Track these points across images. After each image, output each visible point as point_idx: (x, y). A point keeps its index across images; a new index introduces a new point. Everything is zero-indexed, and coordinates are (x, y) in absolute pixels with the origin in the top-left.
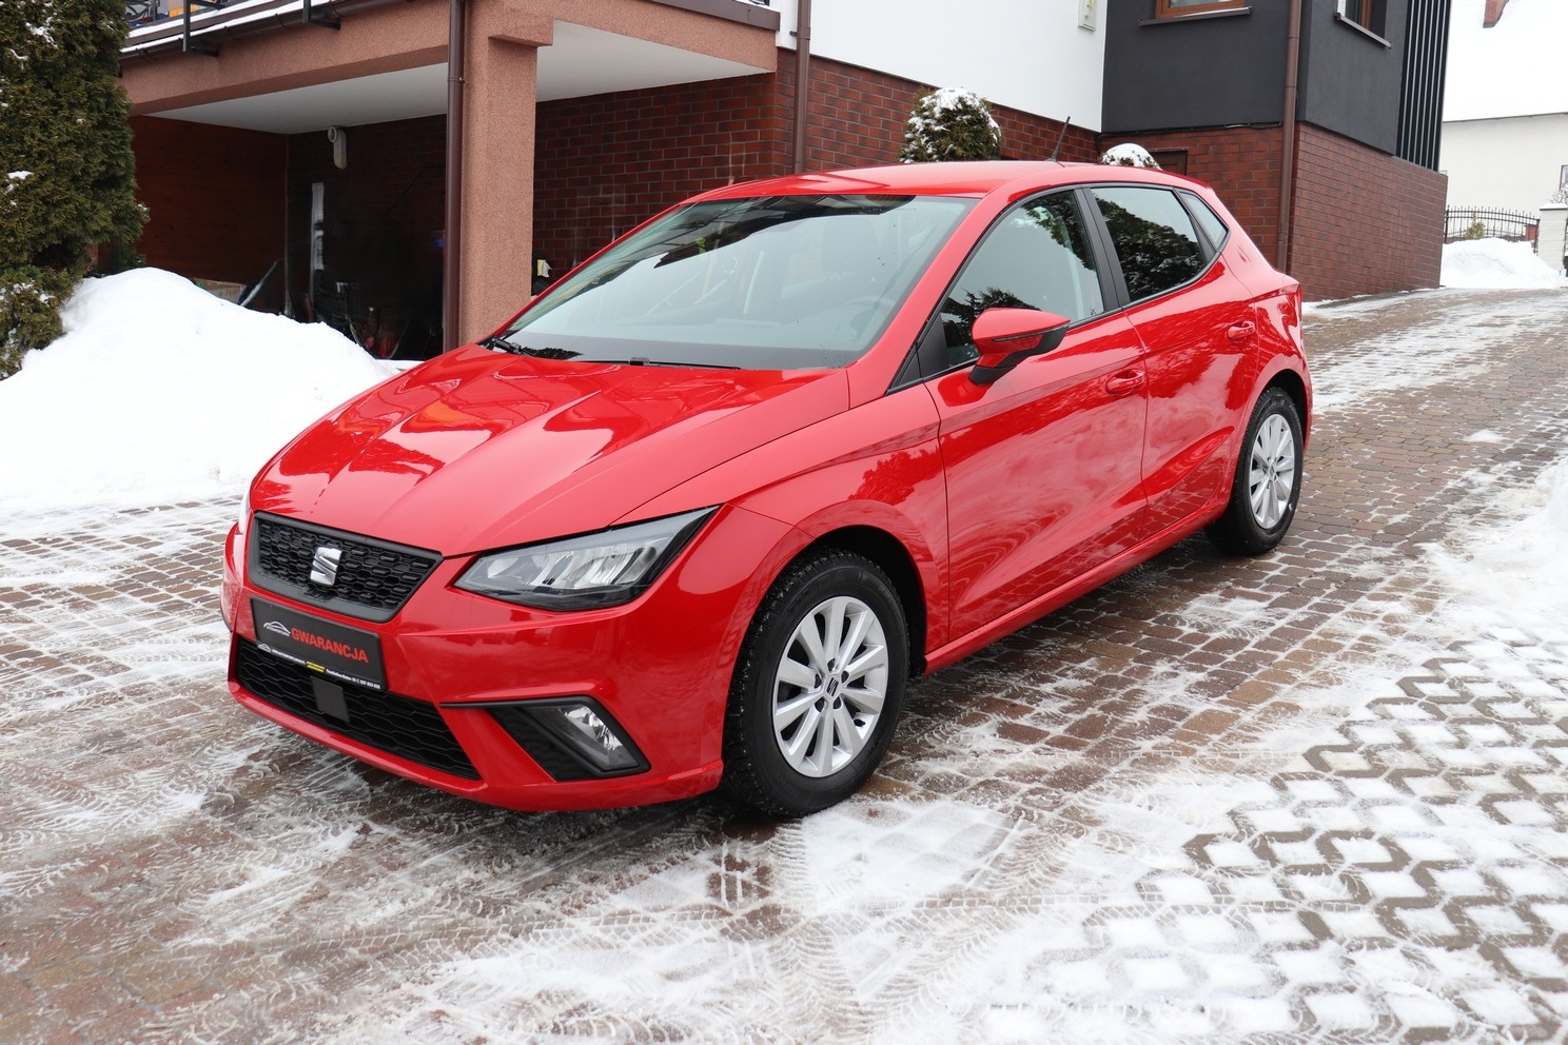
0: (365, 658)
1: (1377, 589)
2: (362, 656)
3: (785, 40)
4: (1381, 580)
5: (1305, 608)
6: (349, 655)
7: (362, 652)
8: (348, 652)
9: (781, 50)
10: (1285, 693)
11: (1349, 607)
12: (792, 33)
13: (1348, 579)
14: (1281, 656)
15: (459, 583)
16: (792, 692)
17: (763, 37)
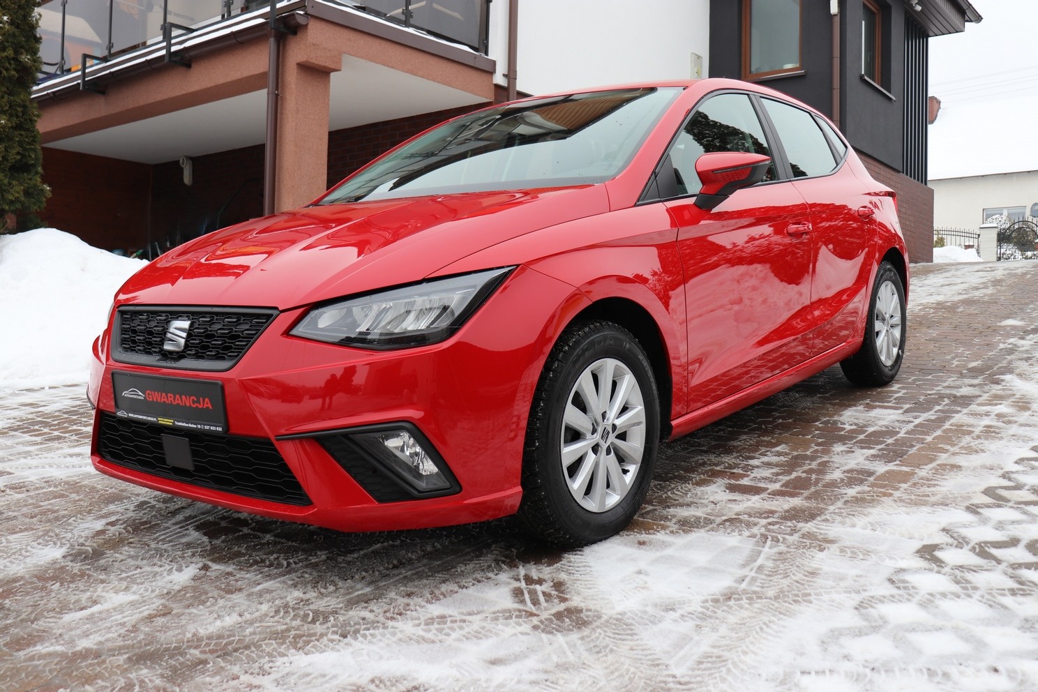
0: (209, 405)
1: (980, 400)
2: (207, 404)
3: (499, 79)
4: (980, 396)
5: (932, 412)
6: (195, 406)
7: (207, 400)
8: (194, 403)
9: (497, 86)
10: (943, 458)
11: (965, 411)
12: (504, 75)
13: (955, 397)
14: (929, 439)
15: (294, 332)
16: (574, 436)
17: (484, 77)
